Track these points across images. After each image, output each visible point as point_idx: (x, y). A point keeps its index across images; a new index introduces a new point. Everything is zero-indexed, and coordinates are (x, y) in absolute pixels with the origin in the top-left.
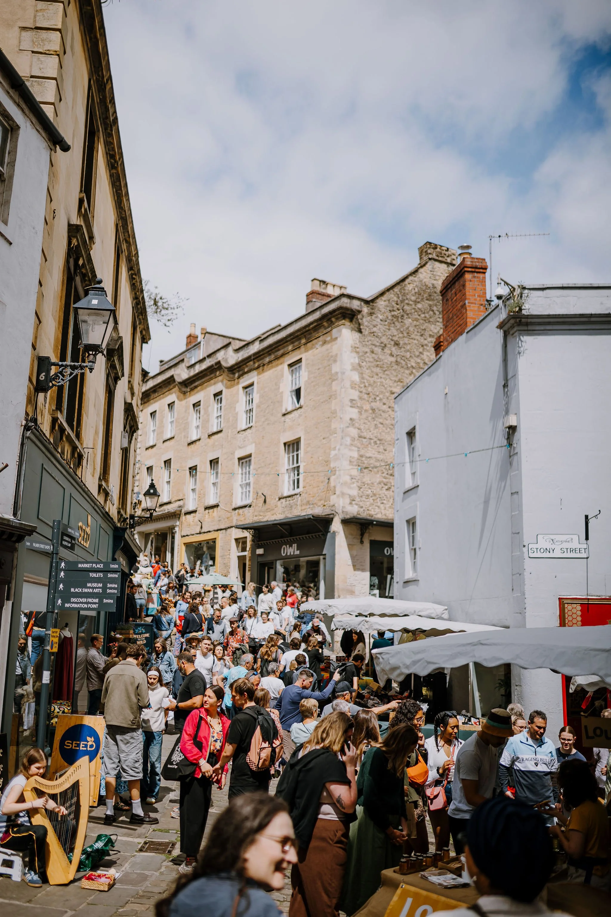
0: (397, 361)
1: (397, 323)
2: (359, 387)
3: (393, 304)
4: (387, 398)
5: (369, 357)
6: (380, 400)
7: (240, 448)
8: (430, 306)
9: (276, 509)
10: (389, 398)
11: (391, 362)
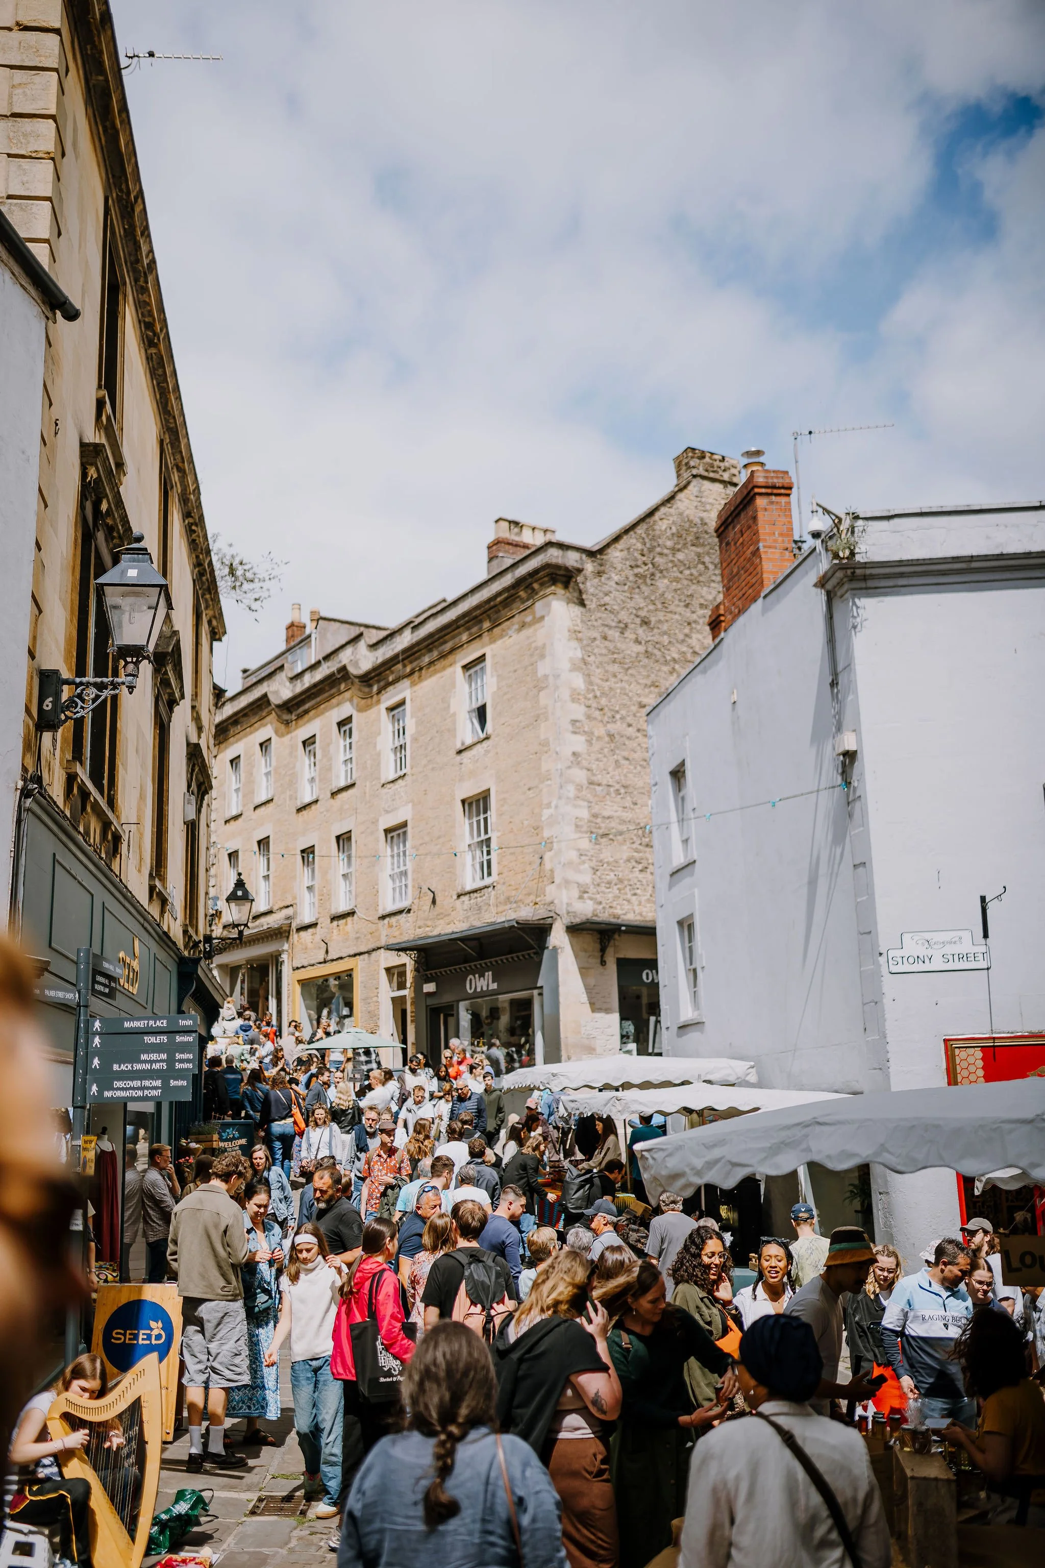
0: (646, 652)
1: (644, 588)
2: (585, 698)
3: (636, 554)
4: (635, 715)
5: (600, 647)
6: (622, 718)
7: (387, 812)
8: (699, 555)
9: (453, 913)
10: (638, 715)
11: (638, 653)
